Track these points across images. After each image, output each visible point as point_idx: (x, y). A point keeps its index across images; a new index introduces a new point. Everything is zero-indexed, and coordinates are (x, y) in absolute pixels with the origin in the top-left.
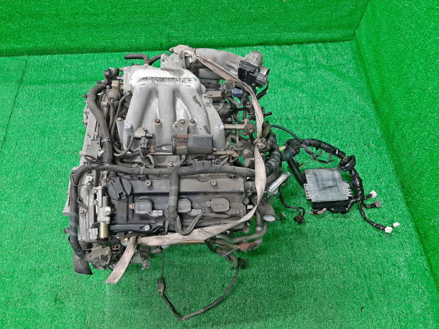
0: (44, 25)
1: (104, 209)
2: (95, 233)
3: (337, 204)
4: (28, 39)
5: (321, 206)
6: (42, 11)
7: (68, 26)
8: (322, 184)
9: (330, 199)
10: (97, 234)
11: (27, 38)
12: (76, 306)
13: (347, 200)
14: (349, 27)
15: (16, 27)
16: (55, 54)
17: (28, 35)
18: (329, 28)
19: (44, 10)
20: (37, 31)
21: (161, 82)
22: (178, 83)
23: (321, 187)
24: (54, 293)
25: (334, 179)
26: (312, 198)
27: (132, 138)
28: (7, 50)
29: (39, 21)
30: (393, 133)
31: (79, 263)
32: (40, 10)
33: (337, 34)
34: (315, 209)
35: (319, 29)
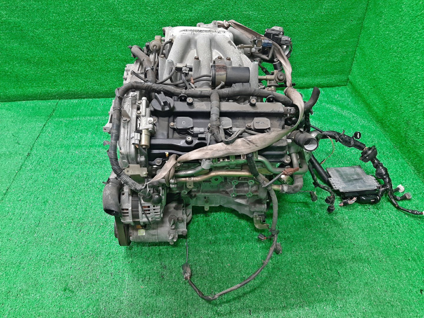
0: (79, 69)
1: (147, 119)
2: (137, 137)
3: (367, 193)
4: (63, 83)
5: (351, 195)
6: (80, 56)
7: (99, 71)
8: (346, 178)
9: (359, 189)
10: (139, 138)
11: (61, 82)
12: (88, 295)
13: (376, 190)
14: (342, 72)
15: (54, 72)
16: (84, 98)
17: (63, 79)
18: (324, 73)
19: (82, 56)
20: (71, 75)
21: (199, 33)
22: (214, 33)
23: (347, 180)
24: (64, 282)
25: (358, 174)
26: (339, 188)
27: (174, 69)
28: (41, 93)
29: (75, 66)
30: (405, 134)
31: (110, 198)
32: (77, 55)
33: (333, 79)
34: (344, 199)
35: (317, 75)
